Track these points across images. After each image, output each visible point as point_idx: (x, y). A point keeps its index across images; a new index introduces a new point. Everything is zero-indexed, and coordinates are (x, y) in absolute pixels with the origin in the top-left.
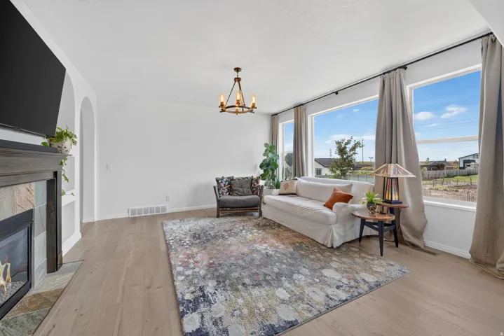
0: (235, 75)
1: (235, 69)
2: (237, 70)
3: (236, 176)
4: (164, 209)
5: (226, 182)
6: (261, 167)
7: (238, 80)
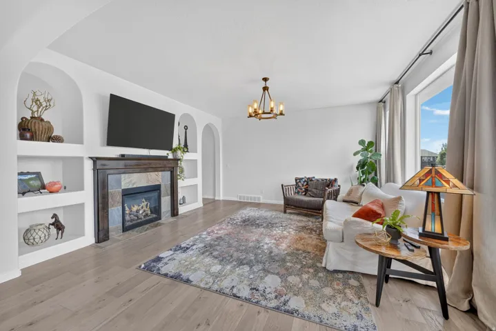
0: (263, 84)
1: (263, 79)
2: (265, 79)
3: (317, 177)
4: (259, 199)
5: (304, 182)
6: (357, 168)
7: (265, 89)
